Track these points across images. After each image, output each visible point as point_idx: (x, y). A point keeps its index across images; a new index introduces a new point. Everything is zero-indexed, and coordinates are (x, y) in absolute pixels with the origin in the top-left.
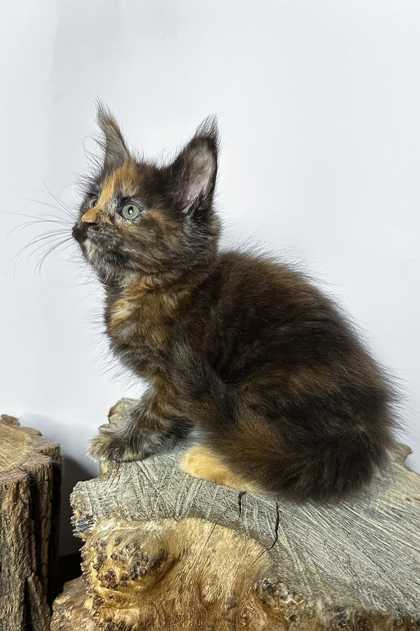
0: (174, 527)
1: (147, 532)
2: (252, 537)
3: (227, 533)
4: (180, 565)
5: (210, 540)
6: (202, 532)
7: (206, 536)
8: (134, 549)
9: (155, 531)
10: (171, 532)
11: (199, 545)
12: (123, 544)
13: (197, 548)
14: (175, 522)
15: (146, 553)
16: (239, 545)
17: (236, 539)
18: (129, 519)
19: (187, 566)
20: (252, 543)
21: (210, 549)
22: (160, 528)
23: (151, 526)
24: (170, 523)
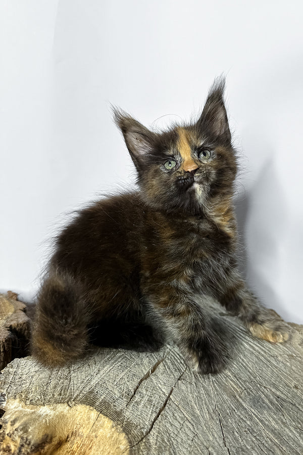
0: (65, 411)
1: (40, 416)
2: (124, 431)
3: (107, 423)
4: (68, 445)
5: (94, 427)
6: (89, 419)
7: (92, 422)
8: (21, 432)
9: (47, 415)
10: (62, 417)
11: (85, 429)
12: (17, 425)
13: (85, 431)
14: (68, 407)
15: (31, 437)
16: (114, 436)
17: (113, 430)
18: (28, 402)
19: (75, 446)
20: (122, 436)
21: (94, 434)
22: (52, 413)
23: (45, 410)
24: (62, 408)
